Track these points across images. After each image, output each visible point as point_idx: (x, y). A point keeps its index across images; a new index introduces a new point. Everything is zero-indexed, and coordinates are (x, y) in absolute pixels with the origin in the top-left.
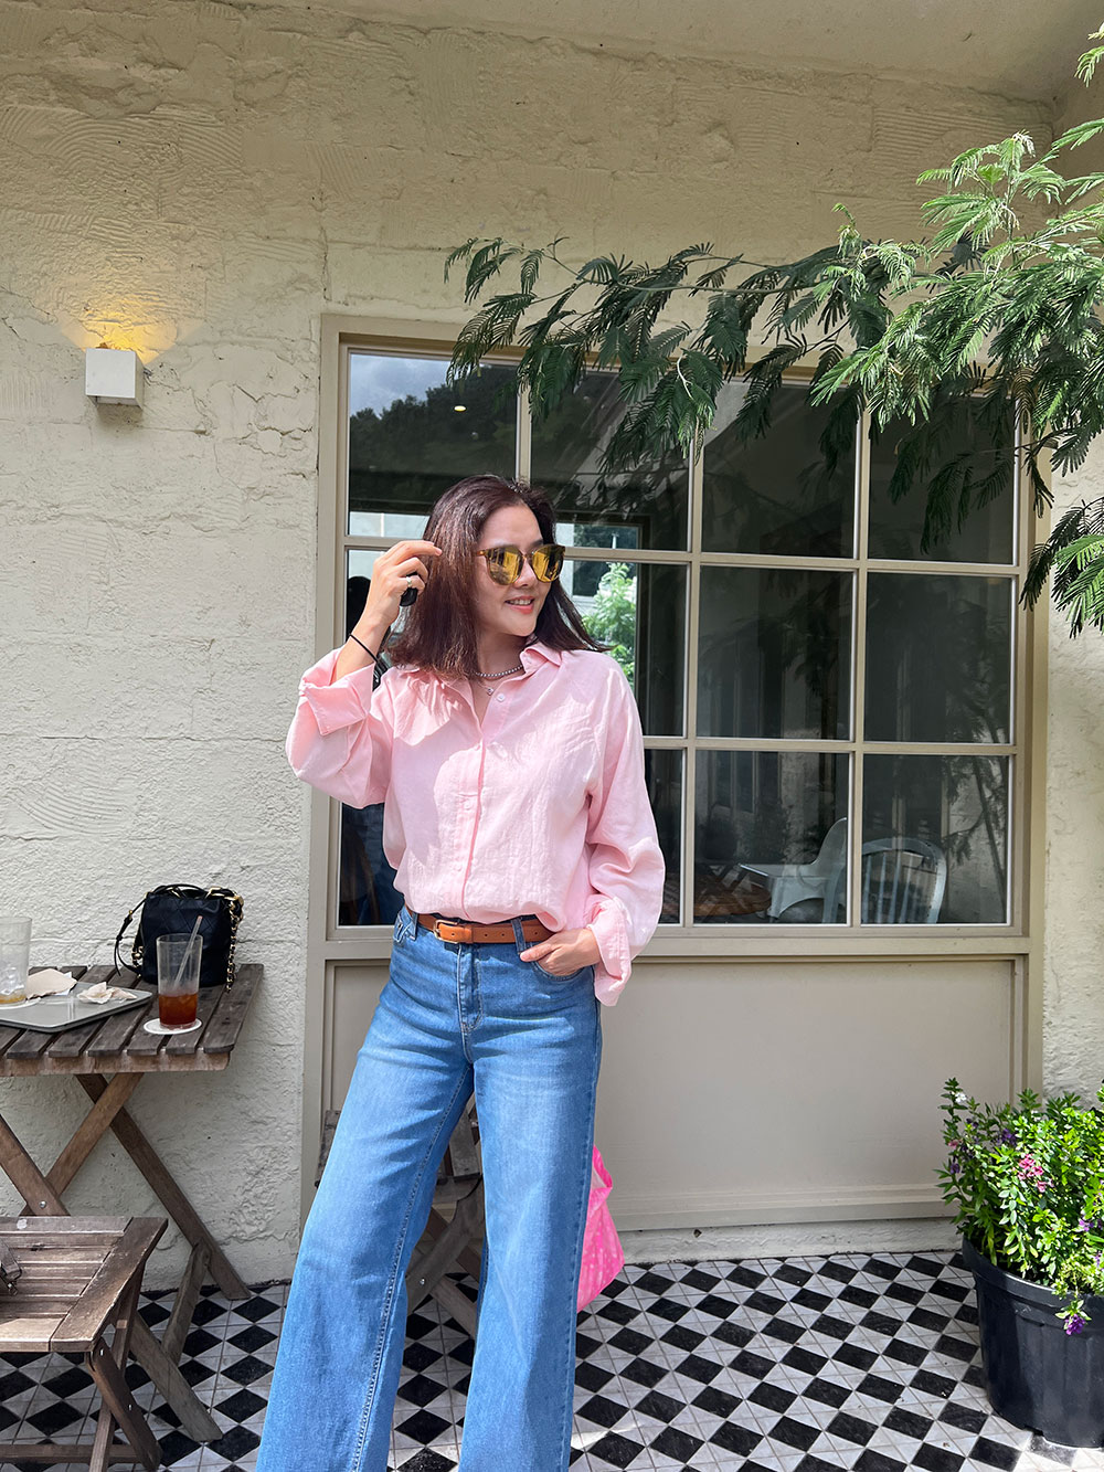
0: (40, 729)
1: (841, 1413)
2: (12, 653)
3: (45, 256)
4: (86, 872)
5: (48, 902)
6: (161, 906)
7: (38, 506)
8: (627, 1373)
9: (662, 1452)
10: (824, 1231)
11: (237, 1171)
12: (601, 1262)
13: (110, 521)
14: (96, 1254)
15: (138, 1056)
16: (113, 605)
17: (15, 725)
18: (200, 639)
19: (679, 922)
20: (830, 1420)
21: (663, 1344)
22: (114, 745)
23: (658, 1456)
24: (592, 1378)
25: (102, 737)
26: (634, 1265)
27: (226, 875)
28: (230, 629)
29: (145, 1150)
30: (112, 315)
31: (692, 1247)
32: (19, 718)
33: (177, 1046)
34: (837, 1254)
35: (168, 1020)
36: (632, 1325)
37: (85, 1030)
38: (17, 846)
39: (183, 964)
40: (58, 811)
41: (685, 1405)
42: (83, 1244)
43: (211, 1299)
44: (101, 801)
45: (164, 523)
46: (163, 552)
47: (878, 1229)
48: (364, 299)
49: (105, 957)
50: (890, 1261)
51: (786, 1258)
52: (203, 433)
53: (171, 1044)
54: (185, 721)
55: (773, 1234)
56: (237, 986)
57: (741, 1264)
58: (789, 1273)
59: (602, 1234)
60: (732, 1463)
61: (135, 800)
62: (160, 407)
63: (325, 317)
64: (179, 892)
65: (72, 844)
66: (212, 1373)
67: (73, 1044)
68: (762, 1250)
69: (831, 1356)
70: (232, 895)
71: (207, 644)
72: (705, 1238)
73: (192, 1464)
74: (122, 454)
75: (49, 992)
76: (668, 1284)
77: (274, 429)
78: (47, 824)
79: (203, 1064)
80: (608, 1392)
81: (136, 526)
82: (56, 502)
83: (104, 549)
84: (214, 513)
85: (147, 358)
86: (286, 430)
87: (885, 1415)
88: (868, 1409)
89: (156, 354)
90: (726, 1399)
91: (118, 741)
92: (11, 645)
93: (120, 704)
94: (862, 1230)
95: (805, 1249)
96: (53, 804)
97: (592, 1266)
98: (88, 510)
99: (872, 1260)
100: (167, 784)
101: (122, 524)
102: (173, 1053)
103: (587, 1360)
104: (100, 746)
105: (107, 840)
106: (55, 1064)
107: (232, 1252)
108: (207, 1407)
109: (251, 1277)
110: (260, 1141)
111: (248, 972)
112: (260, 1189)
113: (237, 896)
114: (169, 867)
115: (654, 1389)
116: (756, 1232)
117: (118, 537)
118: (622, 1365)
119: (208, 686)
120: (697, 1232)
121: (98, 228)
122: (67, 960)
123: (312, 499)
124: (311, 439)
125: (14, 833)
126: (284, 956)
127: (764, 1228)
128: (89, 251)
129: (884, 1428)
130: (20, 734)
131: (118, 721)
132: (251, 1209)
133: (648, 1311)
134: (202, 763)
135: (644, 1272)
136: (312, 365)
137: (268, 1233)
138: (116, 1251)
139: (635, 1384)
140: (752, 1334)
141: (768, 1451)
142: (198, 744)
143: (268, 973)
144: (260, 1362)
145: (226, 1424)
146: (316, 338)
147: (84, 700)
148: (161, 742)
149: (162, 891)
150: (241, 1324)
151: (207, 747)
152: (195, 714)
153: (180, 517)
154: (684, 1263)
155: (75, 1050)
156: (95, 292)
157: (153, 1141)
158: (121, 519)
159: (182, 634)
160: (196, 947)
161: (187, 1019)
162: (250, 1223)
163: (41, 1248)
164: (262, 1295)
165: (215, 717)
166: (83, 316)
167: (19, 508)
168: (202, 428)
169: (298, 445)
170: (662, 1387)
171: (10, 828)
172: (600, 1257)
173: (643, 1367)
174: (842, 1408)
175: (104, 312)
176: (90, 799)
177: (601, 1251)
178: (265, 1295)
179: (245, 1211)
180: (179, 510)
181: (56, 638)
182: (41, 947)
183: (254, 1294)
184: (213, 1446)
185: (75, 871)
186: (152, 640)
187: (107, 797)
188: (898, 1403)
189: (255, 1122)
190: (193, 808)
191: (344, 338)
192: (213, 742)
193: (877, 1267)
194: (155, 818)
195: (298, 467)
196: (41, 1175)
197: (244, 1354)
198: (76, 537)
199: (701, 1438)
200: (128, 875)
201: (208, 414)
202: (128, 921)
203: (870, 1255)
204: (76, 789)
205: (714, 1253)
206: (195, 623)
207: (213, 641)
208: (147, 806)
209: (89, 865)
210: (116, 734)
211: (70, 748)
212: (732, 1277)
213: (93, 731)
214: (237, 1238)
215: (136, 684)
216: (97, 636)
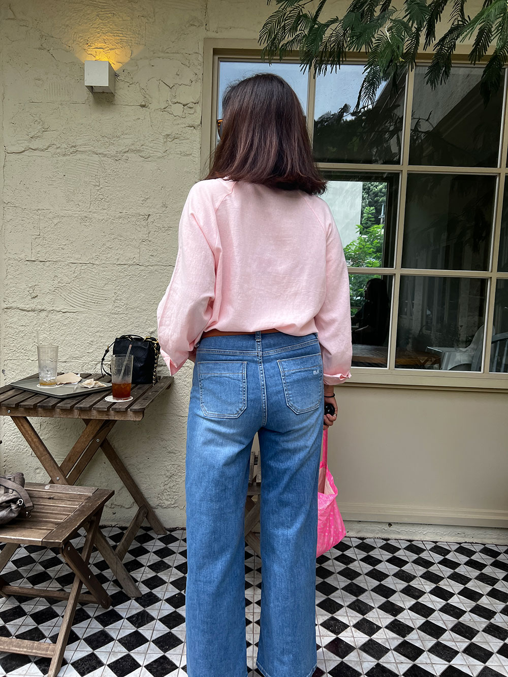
0: (69, 259)
1: (459, 622)
2: (56, 221)
3: (68, 16)
4: (91, 329)
5: (73, 342)
6: (122, 344)
7: (66, 147)
8: (345, 589)
9: (359, 630)
10: (459, 530)
11: (161, 475)
12: (332, 532)
13: (100, 154)
14: (77, 503)
16: (101, 197)
17: (57, 257)
18: (143, 214)
19: (387, 367)
20: (453, 625)
21: (366, 577)
22: (103, 267)
23: (356, 632)
24: (327, 589)
25: (98, 263)
26: (356, 538)
28: (157, 209)
29: (118, 461)
30: (100, 45)
31: (386, 532)
32: (59, 253)
34: (466, 542)
35: (115, 396)
36: (351, 566)
37: (78, 398)
38: (60, 315)
39: (123, 368)
40: (78, 299)
41: (374, 608)
42: (72, 498)
43: (149, 533)
44: (97, 295)
45: (126, 154)
46: (125, 170)
47: (489, 532)
48: (226, 29)
49: (98, 370)
50: (495, 549)
51: (437, 542)
52: (144, 106)
53: (114, 406)
54: (136, 256)
55: (431, 529)
56: (158, 385)
57: (413, 543)
58: (437, 549)
59: (333, 518)
60: (396, 640)
61: (113, 294)
62: (126, 94)
63: (206, 40)
64: (131, 338)
65: (84, 315)
66: (143, 566)
68: (425, 537)
69: (457, 592)
71: (147, 217)
72: (393, 528)
73: (126, 607)
74: (106, 120)
75: (68, 382)
76: (373, 548)
77: (179, 103)
78: (73, 305)
79: (131, 417)
80: (334, 597)
81: (112, 156)
82: (74, 144)
83: (97, 168)
84: (150, 149)
85: (116, 67)
86: (185, 103)
87: (484, 626)
88: (475, 622)
89: (121, 65)
90: (397, 607)
91: (104, 265)
92: (55, 217)
93: (105, 247)
94: (481, 532)
95: (448, 539)
96: (76, 296)
97: (327, 534)
98: (90, 149)
99: (485, 548)
100: (128, 287)
101: (105, 156)
103: (325, 580)
104: (97, 268)
105: (100, 314)
106: (60, 413)
107: (159, 512)
108: (137, 581)
109: (169, 525)
110: (172, 461)
112: (172, 484)
114: (130, 328)
115: (359, 598)
116: (421, 528)
117: (104, 162)
118: (343, 585)
119: (147, 238)
120: (390, 525)
122: (83, 371)
123: (198, 140)
124: (198, 108)
125: (58, 309)
126: (184, 374)
127: (427, 526)
128: (88, 12)
129: (483, 633)
130: (60, 261)
131: (105, 256)
132: (168, 493)
133: (360, 560)
134: (145, 277)
135: (361, 541)
136: (199, 67)
137: (176, 505)
138: (86, 503)
139: (349, 594)
140: (415, 577)
141: (416, 637)
142: (142, 268)
144: (166, 563)
145: (145, 590)
146: (201, 51)
147: (89, 245)
148: (125, 266)
149: (123, 337)
150: (160, 545)
151: (147, 269)
152: (141, 252)
153: (133, 151)
154: (383, 539)
155: (69, 406)
156: (92, 34)
157: (123, 458)
158: (105, 153)
159: (135, 212)
160: (129, 360)
161: (127, 396)
162: (167, 500)
163: (53, 499)
164: (173, 534)
165: (151, 254)
166: (86, 47)
167: (57, 148)
168: (143, 103)
169: (192, 111)
170: (362, 598)
171: (56, 307)
172: (332, 530)
173: (354, 587)
174: (460, 620)
175: (96, 44)
176: (93, 294)
177: (333, 527)
178: (174, 534)
179: (165, 494)
180: (132, 147)
181: (75, 214)
182: (71, 364)
183: (168, 533)
184: (137, 600)
185: (86, 328)
186: (120, 214)
187: (100, 293)
188: (492, 621)
189: (170, 452)
190: (141, 299)
191: (216, 51)
192: (150, 267)
193: (486, 551)
194: (123, 304)
195: (191, 123)
196: (57, 465)
197: (159, 559)
198: (84, 163)
199: (380, 625)
200: (110, 331)
201: (147, 96)
202: (107, 351)
203: (484, 545)
204: (86, 288)
205: (399, 536)
206: (140, 206)
207: (149, 215)
208: (119, 298)
209: (92, 326)
210: (104, 262)
211: (82, 268)
212: (407, 548)
213: (93, 260)
214: (161, 506)
215: (113, 237)
216: (94, 213)
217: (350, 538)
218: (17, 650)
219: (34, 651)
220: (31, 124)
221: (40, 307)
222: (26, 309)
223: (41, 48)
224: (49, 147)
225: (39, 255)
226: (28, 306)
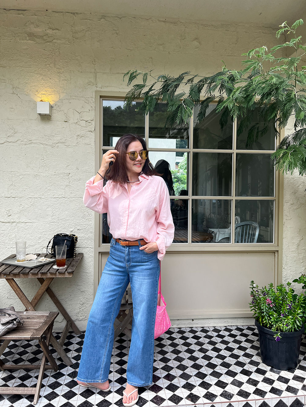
0: (28, 196)
1: (224, 362)
2: (21, 177)
3: (27, 79)
4: (40, 231)
5: (31, 238)
6: (58, 238)
7: (26, 141)
8: (172, 352)
9: (179, 369)
10: (226, 320)
11: (78, 304)
12: (165, 325)
13: (44, 144)
14: (42, 319)
15: (51, 274)
16: (45, 165)
18: (66, 173)
19: (188, 243)
20: (221, 363)
21: (182, 346)
22: (46, 199)
23: (177, 370)
24: (163, 353)
25: (43, 198)
26: (177, 328)
27: (74, 231)
28: (74, 170)
29: (55, 298)
30: (43, 93)
31: (191, 324)
32: (23, 193)
33: (60, 271)
34: (229, 326)
35: (58, 265)
36: (175, 341)
37: (39, 268)
38: (23, 224)
39: (62, 252)
40: (33, 216)
41: (185, 359)
42: (39, 317)
43: (72, 334)
45: (57, 144)
46: (57, 151)
47: (239, 320)
48: (106, 87)
49: (44, 251)
50: (242, 328)
51: (215, 327)
52: (66, 122)
53: (59, 271)
54: (63, 193)
55: (212, 321)
56: (77, 258)
57: (204, 328)
58: (216, 330)
59: (165, 318)
60: (195, 372)
61: (51, 213)
62: (56, 116)
63: (96, 92)
64: (62, 235)
65: (36, 224)
66: (71, 350)
67: (36, 271)
68: (209, 325)
69: (223, 349)
70: (75, 236)
71: (68, 174)
72: (195, 321)
73: (66, 370)
74: (47, 127)
75: (31, 259)
76: (185, 332)
77: (84, 120)
78: (30, 219)
79: (67, 275)
80: (167, 356)
81: (50, 145)
82: (30, 140)
83: (42, 151)
84: (69, 142)
85: (52, 103)
86: (87, 121)
87: (235, 362)
88: (231, 361)
89: (54, 102)
90: (196, 358)
91: (47, 198)
92: (20, 175)
93: (47, 189)
94: (236, 320)
95: (220, 325)
96: (32, 214)
97: (162, 325)
98: (38, 142)
99: (238, 327)
100: (59, 209)
101: (47, 145)
102: (60, 273)
103: (162, 349)
104: (43, 200)
105: (45, 223)
106: (32, 275)
107: (77, 323)
108: (70, 358)
109: (81, 330)
110: (83, 296)
111: (79, 255)
112: (83, 308)
113: (76, 236)
114: (60, 229)
115: (178, 355)
116: (208, 320)
117: (46, 148)
118: (171, 350)
119: (69, 185)
120: (193, 320)
121: (39, 71)
122: (35, 252)
123: (94, 137)
124: (93, 123)
125: (22, 221)
126: (89, 251)
127: (210, 319)
128: (37, 77)
129: (234, 365)
130: (23, 197)
131: (47, 194)
132: (81, 313)
133: (179, 338)
134: (68, 204)
135: (179, 329)
136: (93, 104)
137: (86, 319)
138: (47, 319)
139: (174, 354)
140: (204, 344)
141: (204, 369)
142: (66, 199)
143: (85, 255)
145: (74, 362)
146: (94, 97)
147: (39, 188)
148: (57, 199)
149: (58, 235)
150: (79, 340)
151: (69, 200)
152: (66, 192)
153: (61, 143)
154: (189, 328)
155: (36, 272)
156: (39, 87)
157: (57, 296)
158: (46, 143)
159: (62, 172)
160: (65, 248)
161: (64, 265)
162: (81, 316)
163: (29, 318)
165: (70, 192)
166: (36, 93)
167: (22, 141)
168: (66, 120)
169: (90, 124)
170: (180, 355)
172: (165, 323)
173: (176, 350)
174: (224, 361)
175: (42, 92)
176: (40, 213)
177: (165, 322)
179: (80, 313)
180: (61, 141)
181: (31, 173)
182: (29, 249)
183: (82, 333)
184: (71, 366)
185: (37, 230)
186: (55, 173)
187: (44, 212)
188: (238, 360)
189: (82, 292)
190: (66, 215)
191: (101, 97)
192: (70, 198)
193: (238, 329)
194: (56, 217)
195: (90, 130)
196: (29, 302)
197: (80, 346)
198: (36, 148)
199: (188, 366)
200: (50, 231)
201: (68, 117)
202: (50, 242)
203: (237, 326)
204: (37, 210)
205: (197, 325)
206: (65, 169)
207: (70, 173)
208: (54, 214)
209: (41, 229)
210: (46, 197)
211: (35, 200)
212: (201, 331)
213: (41, 196)
214: (78, 320)
215: (51, 184)
216: (41, 173)
217: (174, 328)
218: (16, 393)
219: (25, 392)
220: (8, 130)
221: (12, 221)
222: (5, 222)
223: (13, 93)
224: (17, 141)
225: (12, 194)
226: (6, 220)
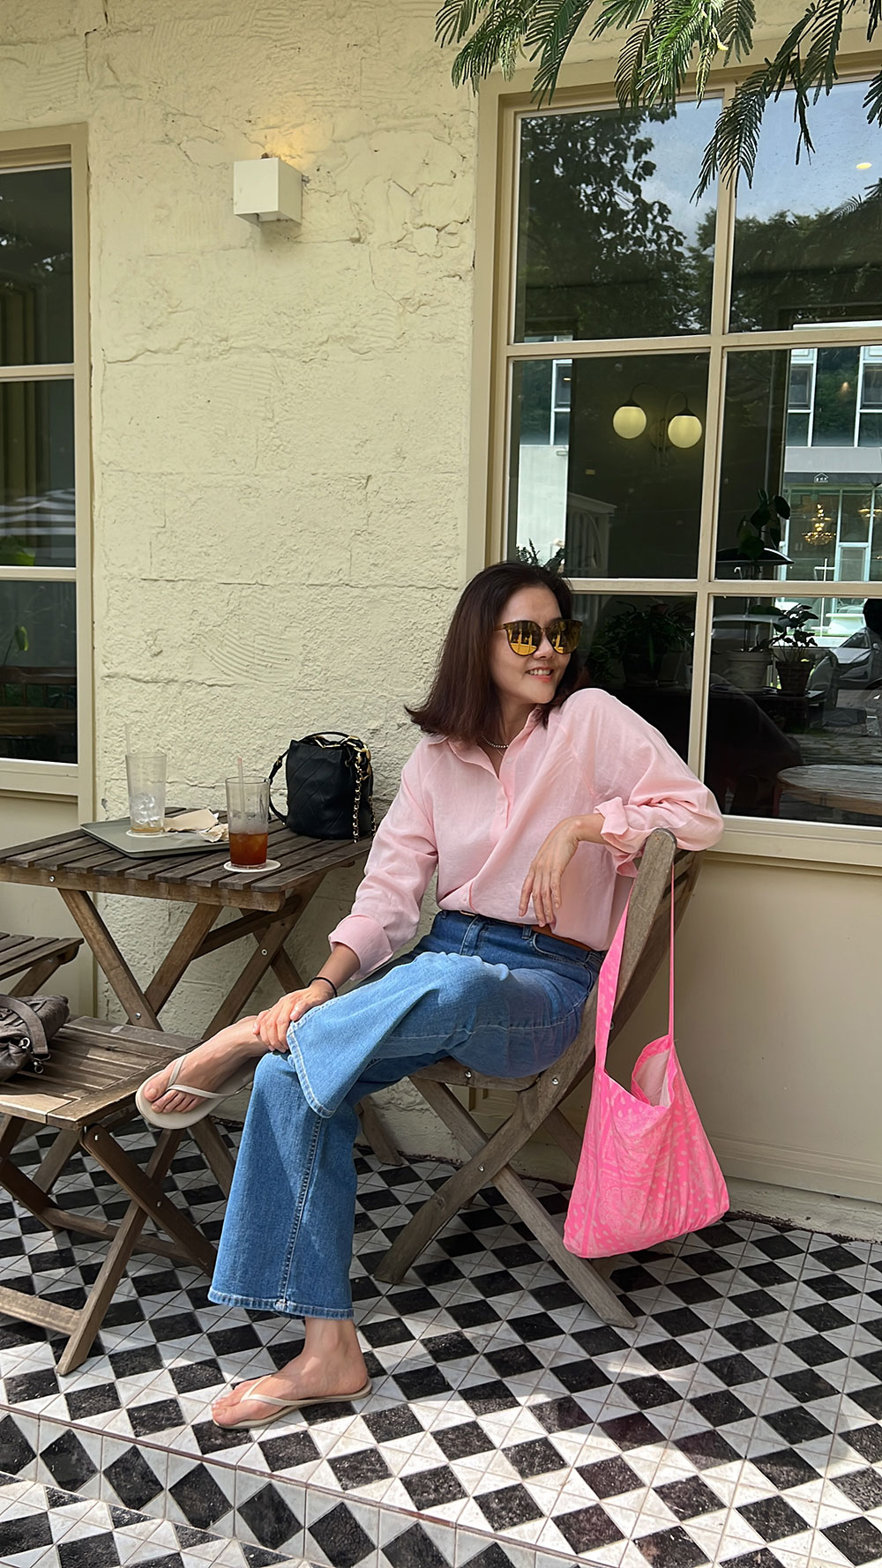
0: (218, 574)
2: (193, 497)
3: (213, 67)
4: (260, 721)
5: (228, 747)
7: (211, 342)
13: (274, 350)
16: (277, 442)
17: (197, 571)
18: (357, 476)
21: (794, 1316)
22: (281, 592)
23: (690, 1412)
25: (272, 584)
27: (383, 732)
28: (386, 463)
30: (272, 121)
32: (200, 563)
38: (203, 691)
40: (235, 659)
41: (765, 1377)
43: (367, 1158)
44: (271, 650)
45: (324, 348)
46: (322, 381)
52: (358, 240)
54: (343, 566)
61: (301, 649)
62: (321, 217)
65: (248, 692)
70: (361, 747)
71: (364, 481)
74: (285, 275)
77: (430, 226)
78: (226, 671)
80: (689, 1341)
81: (296, 355)
82: (225, 336)
83: (269, 382)
84: (370, 332)
85: (303, 164)
86: (440, 225)
89: (313, 157)
90: (822, 1386)
91: (284, 588)
92: (191, 489)
93: (285, 548)
96: (232, 651)
98: (255, 342)
100: (330, 634)
101: (283, 353)
103: (692, 1306)
104: (270, 593)
105: (277, 689)
107: (392, 1119)
109: (412, 1148)
113: (365, 749)
114: (332, 720)
115: (744, 1353)
117: (282, 368)
118: (726, 1322)
119: (365, 527)
121: (260, 23)
123: (468, 304)
124: (468, 232)
125: (199, 679)
128: (251, 51)
130: (202, 579)
131: (284, 567)
134: (361, 612)
136: (471, 141)
142: (356, 592)
147: (255, 544)
148: (322, 588)
150: (377, 1185)
151: (365, 594)
152: (353, 559)
153: (337, 340)
156: (258, 97)
158: (283, 348)
159: (341, 471)
162: (407, 1093)
165: (372, 561)
167: (195, 346)
168: (356, 235)
169: (454, 241)
170: (753, 1354)
171: (196, 674)
173: (751, 1330)
175: (266, 119)
176: (262, 647)
180: (335, 332)
181: (228, 481)
185: (250, 719)
186: (313, 478)
187: (276, 646)
190: (353, 660)
191: (505, 101)
192: (370, 589)
194: (319, 669)
195: (454, 268)
196: (138, 989)
198: (244, 372)
201: (364, 218)
202: (277, 767)
204: (250, 637)
206: (352, 459)
207: (369, 477)
208: (311, 656)
209: (263, 714)
210: (283, 580)
211: (243, 594)
213: (263, 576)
214: (396, 1105)
215: (299, 526)
216: (264, 477)
219: (47, 1319)
220: (148, 300)
221: (165, 674)
222: (141, 677)
223: (167, 140)
224: (180, 344)
225: (163, 568)
226: (144, 672)
